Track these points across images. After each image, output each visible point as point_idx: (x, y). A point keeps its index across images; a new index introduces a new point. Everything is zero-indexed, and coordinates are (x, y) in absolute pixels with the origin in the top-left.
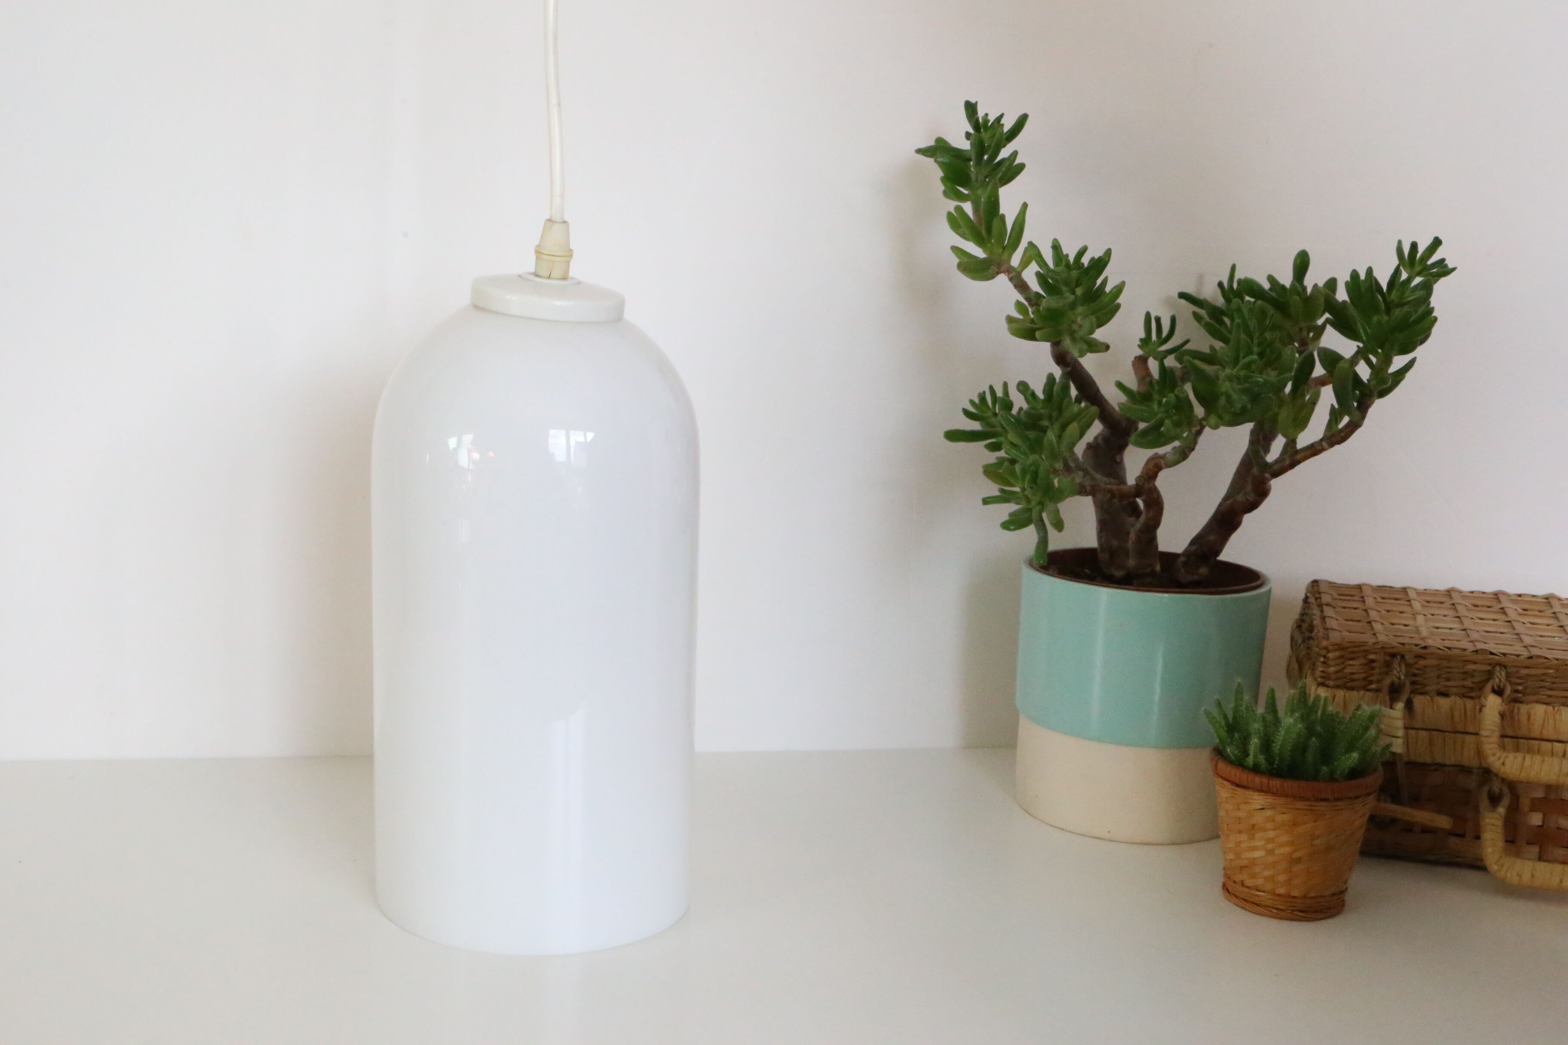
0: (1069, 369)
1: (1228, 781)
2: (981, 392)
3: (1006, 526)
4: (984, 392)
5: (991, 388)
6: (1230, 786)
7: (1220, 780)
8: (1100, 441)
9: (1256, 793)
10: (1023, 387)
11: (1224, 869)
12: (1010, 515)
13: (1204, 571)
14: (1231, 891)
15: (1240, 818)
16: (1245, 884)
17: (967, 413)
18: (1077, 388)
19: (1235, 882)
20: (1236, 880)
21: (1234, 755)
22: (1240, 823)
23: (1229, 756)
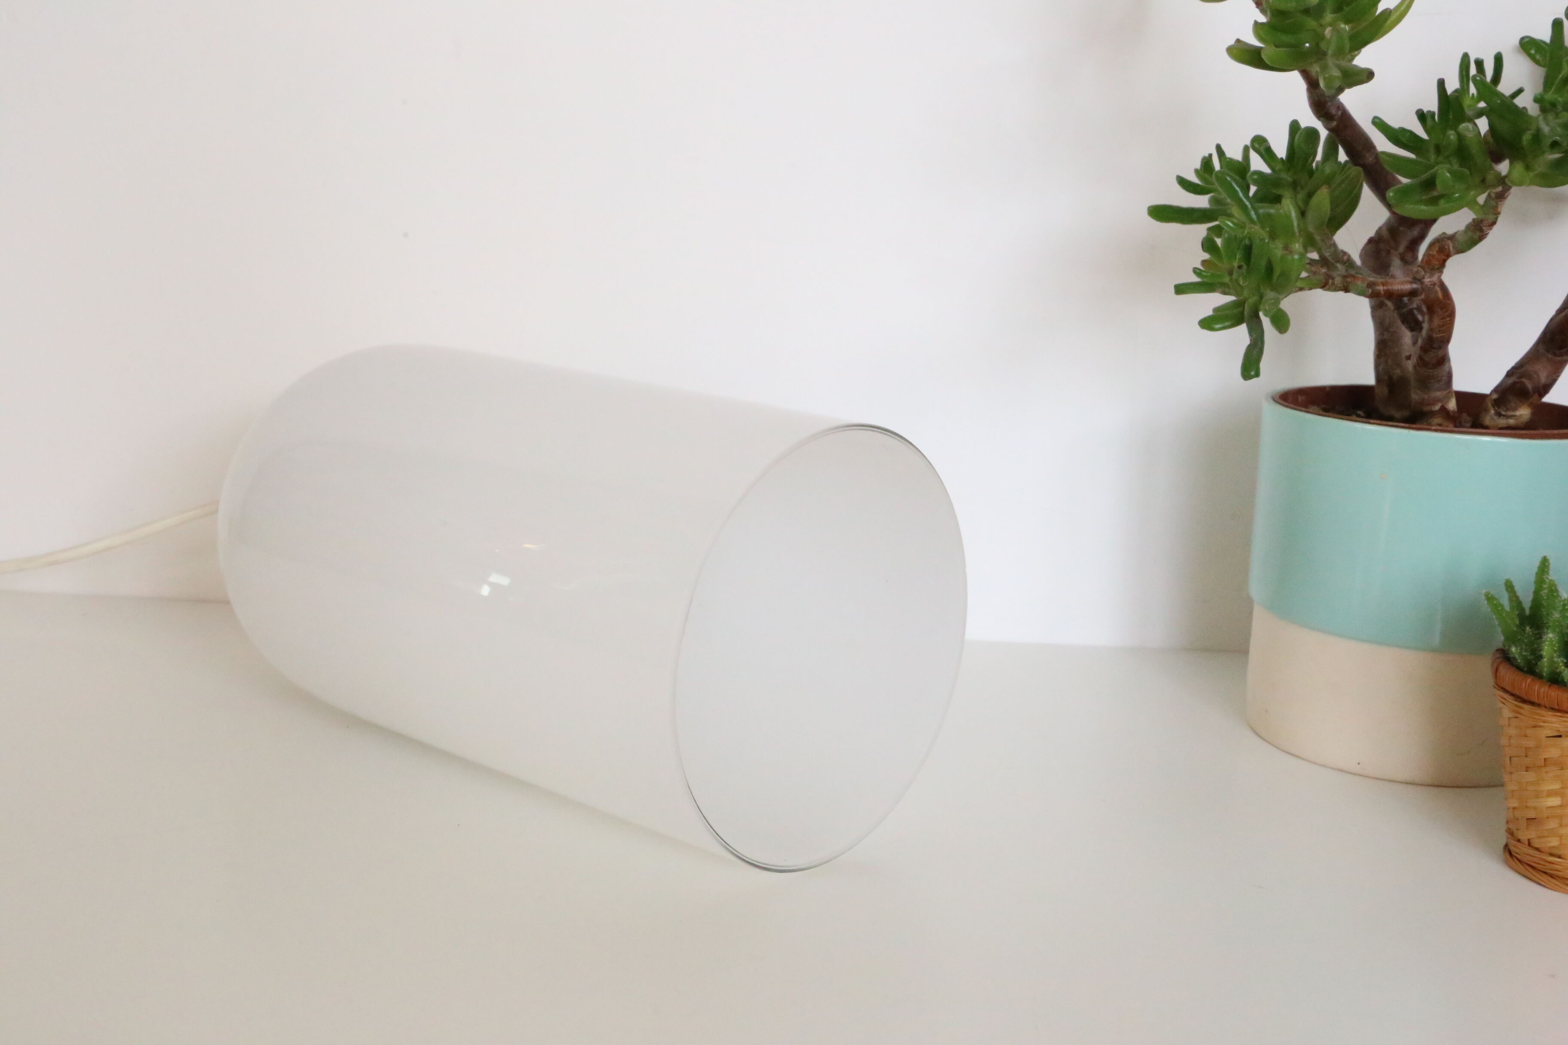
0: (1335, 123)
1: (1512, 695)
2: (1207, 155)
3: (1207, 324)
4: (1210, 155)
5: (1219, 148)
6: (1513, 702)
7: (1501, 693)
8: (1385, 233)
9: (1550, 713)
10: (1260, 144)
11: (1507, 822)
12: (1216, 310)
13: (1524, 413)
14: (1513, 853)
15: (1527, 749)
16: (1531, 845)
17: (1183, 182)
18: (1348, 153)
19: (1519, 841)
20: (1520, 838)
21: (1525, 657)
22: (1526, 756)
23: (1514, 658)
